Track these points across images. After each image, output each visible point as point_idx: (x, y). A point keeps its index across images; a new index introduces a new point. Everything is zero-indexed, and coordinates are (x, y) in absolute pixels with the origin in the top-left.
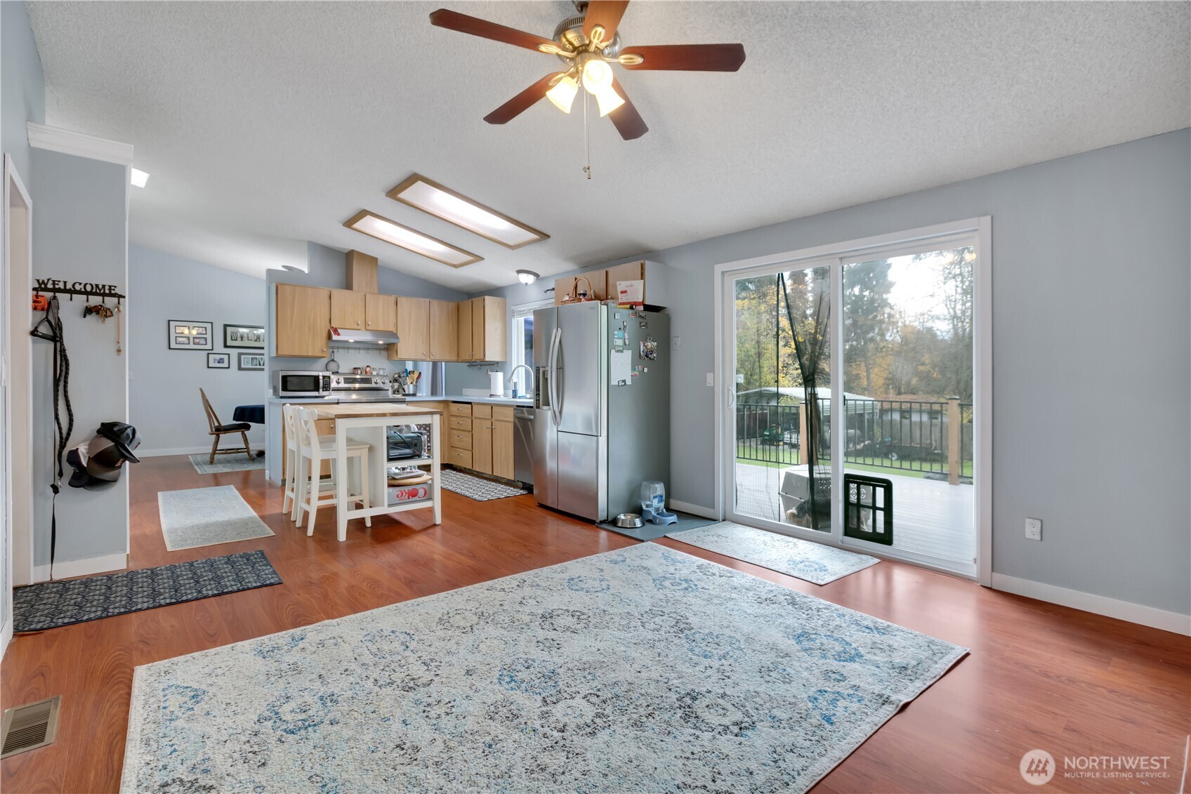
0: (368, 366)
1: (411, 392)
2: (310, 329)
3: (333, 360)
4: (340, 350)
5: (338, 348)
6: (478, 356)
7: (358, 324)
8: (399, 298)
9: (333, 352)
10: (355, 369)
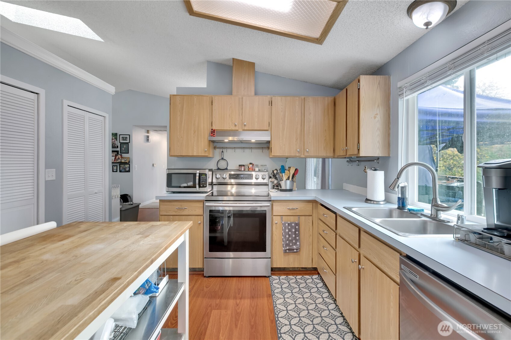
0: (250, 164)
1: (288, 188)
2: (195, 132)
3: (222, 159)
4: (228, 150)
5: (227, 148)
6: (352, 151)
7: (235, 125)
8: (273, 98)
9: (223, 151)
10: (240, 165)
